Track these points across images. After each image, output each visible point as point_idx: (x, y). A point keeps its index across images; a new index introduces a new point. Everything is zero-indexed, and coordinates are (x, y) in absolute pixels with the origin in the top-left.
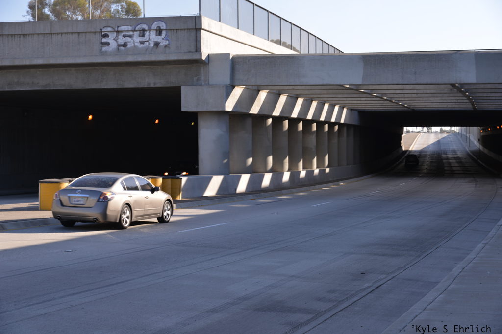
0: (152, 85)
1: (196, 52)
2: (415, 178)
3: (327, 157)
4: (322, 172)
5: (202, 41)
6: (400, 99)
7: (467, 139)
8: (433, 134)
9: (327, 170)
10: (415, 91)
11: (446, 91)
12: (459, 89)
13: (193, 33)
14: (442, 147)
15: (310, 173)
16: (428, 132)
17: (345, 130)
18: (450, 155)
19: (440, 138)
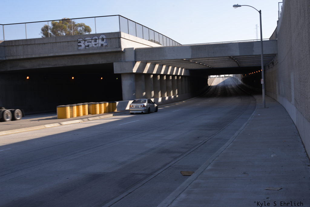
0: (101, 63)
1: (119, 47)
2: (215, 98)
3: (177, 91)
4: (175, 97)
5: (121, 43)
6: (207, 64)
7: (236, 80)
8: (221, 78)
9: (177, 96)
10: (214, 60)
11: (227, 60)
12: (232, 59)
13: (118, 40)
14: (226, 84)
15: (170, 97)
16: (219, 77)
17: (184, 78)
18: (229, 87)
19: (224, 80)
